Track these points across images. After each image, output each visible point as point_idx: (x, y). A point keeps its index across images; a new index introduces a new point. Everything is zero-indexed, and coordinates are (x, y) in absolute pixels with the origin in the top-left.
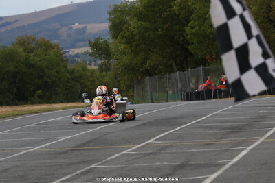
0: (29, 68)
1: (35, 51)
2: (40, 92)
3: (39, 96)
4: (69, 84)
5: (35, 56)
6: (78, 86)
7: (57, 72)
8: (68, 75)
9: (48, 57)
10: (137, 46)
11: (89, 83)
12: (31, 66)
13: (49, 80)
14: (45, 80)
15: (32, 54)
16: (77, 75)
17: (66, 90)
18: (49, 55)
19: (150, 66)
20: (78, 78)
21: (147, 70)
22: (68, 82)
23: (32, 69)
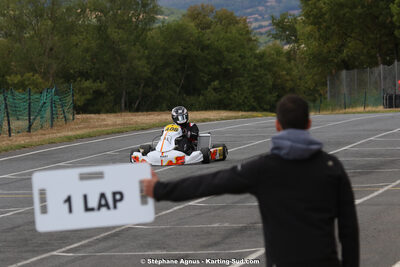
0: (202, 50)
1: (212, 27)
2: (216, 83)
3: (215, 89)
4: (256, 73)
5: (212, 32)
6: (269, 76)
7: (240, 56)
8: (256, 62)
9: (229, 35)
10: (328, 28)
11: (284, 73)
12: (204, 48)
13: (229, 67)
14: (224, 67)
15: (208, 31)
16: (269, 60)
17: (252, 81)
18: (231, 32)
19: (348, 56)
20: (270, 64)
21: (343, 61)
22: (255, 70)
23: (207, 52)
